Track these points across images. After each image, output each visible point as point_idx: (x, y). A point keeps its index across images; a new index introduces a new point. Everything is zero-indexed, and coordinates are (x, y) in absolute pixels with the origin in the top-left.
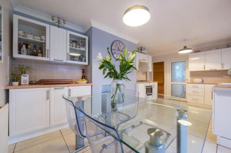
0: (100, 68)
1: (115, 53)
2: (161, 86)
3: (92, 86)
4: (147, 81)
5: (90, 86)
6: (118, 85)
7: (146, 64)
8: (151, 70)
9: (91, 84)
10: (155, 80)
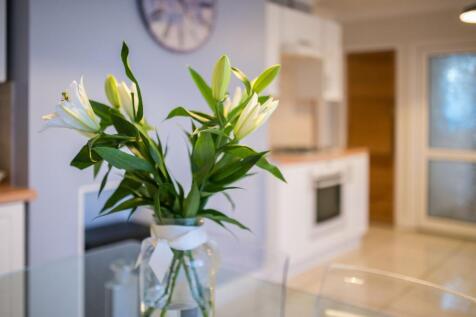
0: (81, 160)
1: (157, 14)
2: (383, 165)
3: (27, 205)
4: (314, 149)
5: (19, 208)
6: (179, 254)
7: (314, 65)
8: (334, 89)
9: (23, 195)
10: (353, 142)
